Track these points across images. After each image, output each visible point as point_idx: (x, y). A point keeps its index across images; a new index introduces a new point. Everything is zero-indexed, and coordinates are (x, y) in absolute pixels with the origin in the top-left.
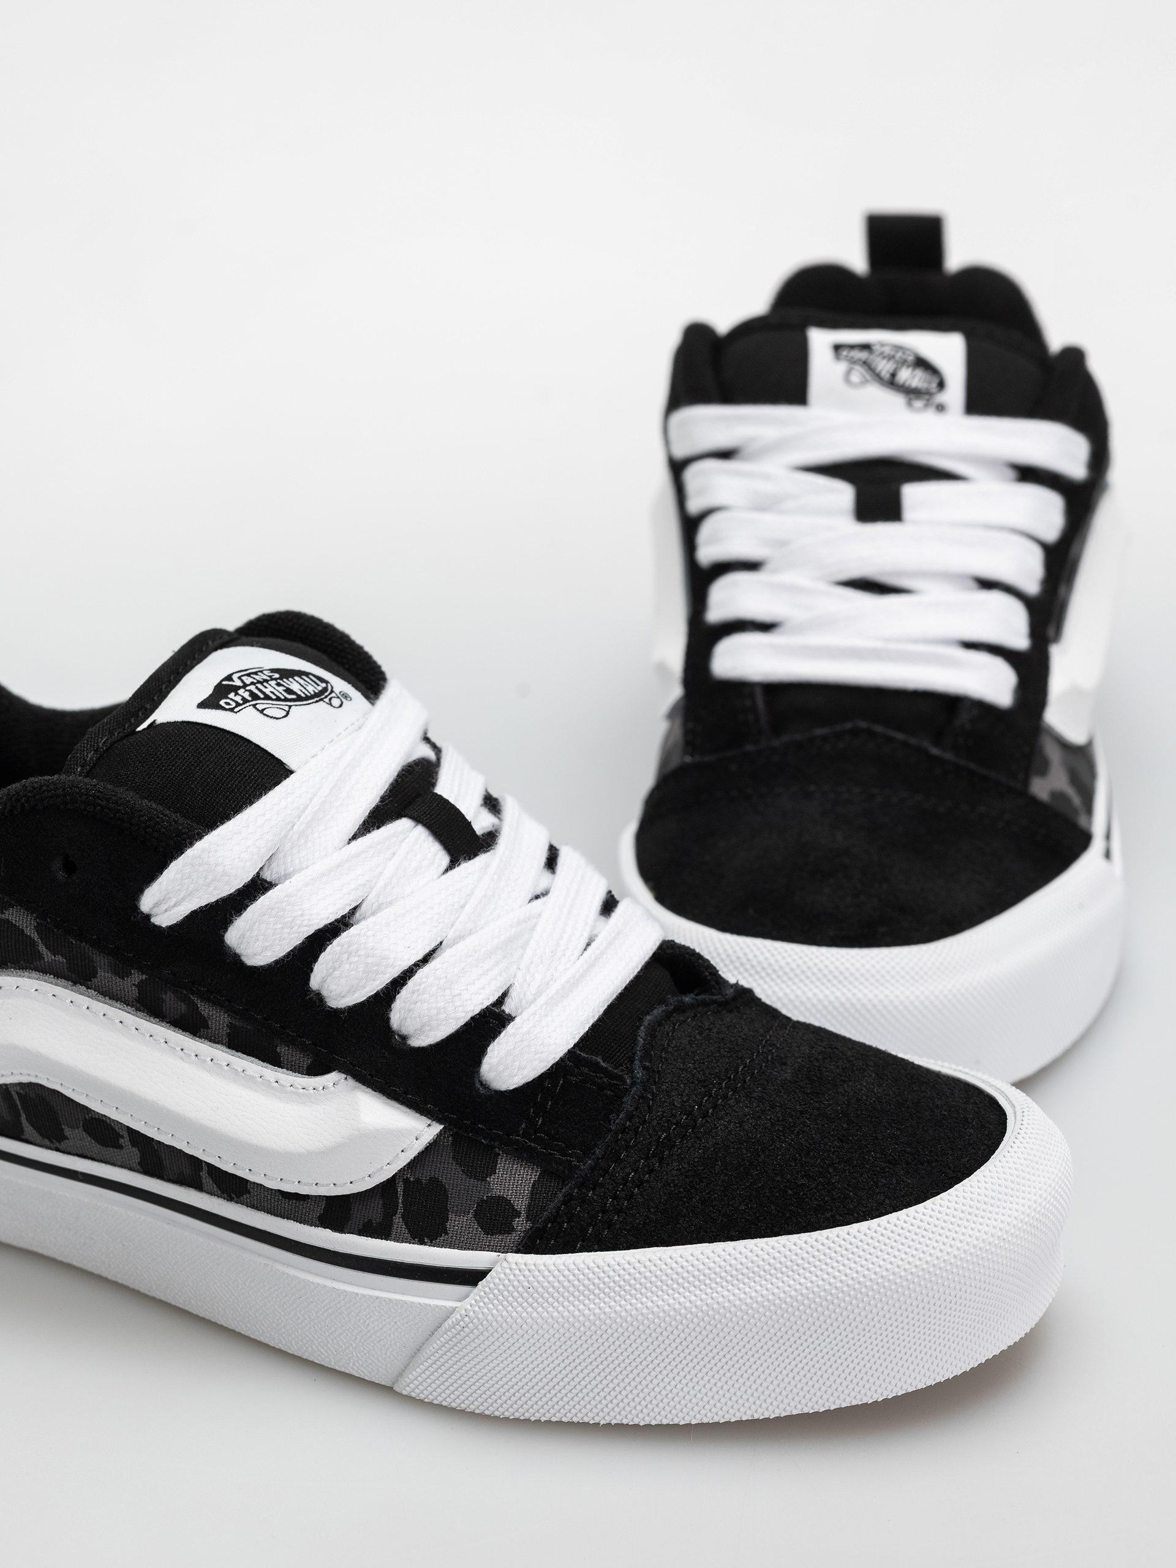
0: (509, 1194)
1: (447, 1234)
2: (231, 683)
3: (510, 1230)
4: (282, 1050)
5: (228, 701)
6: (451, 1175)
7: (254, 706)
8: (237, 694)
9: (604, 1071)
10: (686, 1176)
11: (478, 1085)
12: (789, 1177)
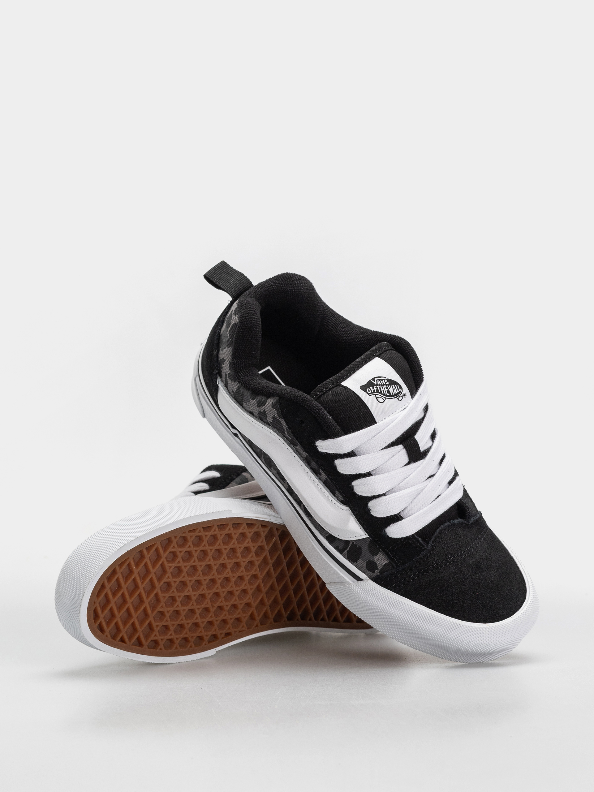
0: (378, 563)
1: (357, 563)
2: (373, 382)
3: (373, 572)
4: (337, 493)
5: (369, 389)
6: (365, 550)
7: (376, 395)
8: (373, 388)
9: (420, 543)
10: (426, 583)
11: (384, 531)
12: (453, 598)
